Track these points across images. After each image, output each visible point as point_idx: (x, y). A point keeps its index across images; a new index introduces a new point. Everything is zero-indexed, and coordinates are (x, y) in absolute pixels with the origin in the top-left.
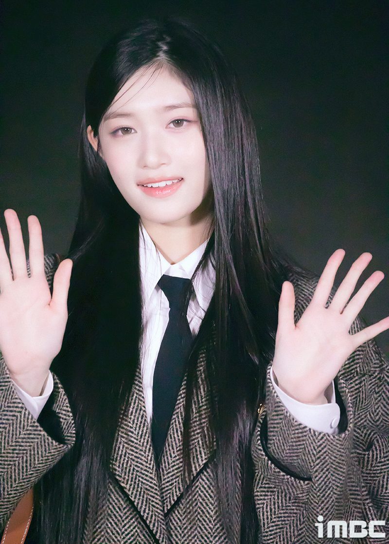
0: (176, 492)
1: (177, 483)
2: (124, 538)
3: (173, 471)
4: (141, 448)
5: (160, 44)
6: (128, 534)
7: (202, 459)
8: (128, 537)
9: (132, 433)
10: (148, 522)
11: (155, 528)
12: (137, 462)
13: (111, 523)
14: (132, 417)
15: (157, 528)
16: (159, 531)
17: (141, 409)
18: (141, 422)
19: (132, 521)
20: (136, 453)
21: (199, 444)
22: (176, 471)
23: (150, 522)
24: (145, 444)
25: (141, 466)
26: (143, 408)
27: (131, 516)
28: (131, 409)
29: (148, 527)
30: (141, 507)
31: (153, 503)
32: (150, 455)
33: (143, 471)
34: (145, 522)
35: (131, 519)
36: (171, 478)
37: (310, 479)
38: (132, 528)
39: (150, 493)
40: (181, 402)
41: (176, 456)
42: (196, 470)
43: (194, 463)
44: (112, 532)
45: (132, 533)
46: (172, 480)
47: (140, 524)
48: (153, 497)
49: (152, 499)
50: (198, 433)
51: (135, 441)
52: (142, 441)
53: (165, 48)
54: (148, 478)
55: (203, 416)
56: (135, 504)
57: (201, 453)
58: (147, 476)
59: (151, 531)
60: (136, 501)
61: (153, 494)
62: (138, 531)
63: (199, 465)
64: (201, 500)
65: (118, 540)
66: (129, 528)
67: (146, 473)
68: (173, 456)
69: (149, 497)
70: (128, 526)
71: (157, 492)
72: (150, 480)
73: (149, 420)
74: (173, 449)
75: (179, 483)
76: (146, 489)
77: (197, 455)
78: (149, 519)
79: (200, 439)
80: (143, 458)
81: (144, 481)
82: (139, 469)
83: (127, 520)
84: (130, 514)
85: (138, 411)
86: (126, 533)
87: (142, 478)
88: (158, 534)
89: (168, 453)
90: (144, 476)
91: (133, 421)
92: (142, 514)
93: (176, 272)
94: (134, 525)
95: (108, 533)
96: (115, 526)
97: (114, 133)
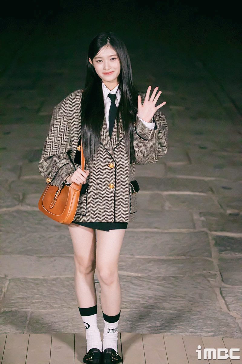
0: (116, 145)
3: (115, 140)
4: (106, 135)
5: (107, 40)
12: (106, 139)
13: (100, 153)
17: (106, 126)
18: (106, 129)
21: (121, 134)
29: (109, 154)
30: (108, 149)
34: (109, 152)
37: (148, 140)
38: (105, 154)
40: (116, 123)
42: (120, 140)
46: (114, 142)
47: (107, 153)
49: (110, 147)
50: (120, 131)
53: (109, 41)
57: (121, 136)
59: (110, 155)
62: (107, 155)
65: (102, 157)
68: (114, 136)
72: (109, 143)
73: (108, 128)
75: (116, 143)
76: (109, 145)
84: (105, 151)
87: (107, 142)
91: (104, 129)
93: (112, 93)
97: (97, 61)
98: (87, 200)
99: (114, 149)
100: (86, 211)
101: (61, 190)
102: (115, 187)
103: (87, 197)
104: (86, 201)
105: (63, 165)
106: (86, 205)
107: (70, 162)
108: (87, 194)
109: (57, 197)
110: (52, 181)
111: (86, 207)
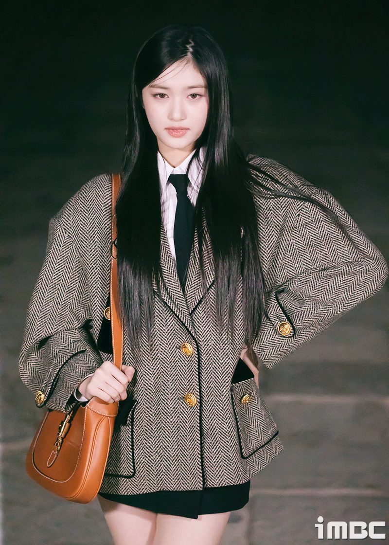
0: (198, 298)
1: (198, 293)
2: (167, 328)
3: (195, 286)
4: (170, 275)
6: (169, 325)
7: (211, 279)
8: (170, 327)
9: (164, 267)
10: (180, 317)
11: (184, 320)
12: (169, 283)
13: (158, 320)
14: (163, 258)
15: (185, 320)
16: (187, 321)
17: (168, 252)
18: (169, 260)
19: (170, 318)
20: (168, 278)
21: (208, 269)
22: (196, 286)
23: (181, 317)
24: (172, 272)
25: (172, 285)
26: (169, 252)
27: (170, 315)
28: (162, 254)
29: (180, 320)
30: (175, 309)
31: (182, 306)
32: (176, 278)
33: (173, 289)
34: (178, 317)
35: (170, 316)
36: (193, 290)
38: (171, 321)
39: (179, 300)
41: (195, 277)
42: (209, 284)
43: (207, 281)
44: (160, 325)
45: (171, 324)
46: (194, 291)
47: (175, 318)
48: (181, 302)
49: (180, 303)
50: (207, 263)
51: (167, 272)
52: (171, 271)
53: (191, 49)
54: (176, 292)
55: (210, 253)
56: (171, 307)
57: (210, 274)
58: (176, 291)
59: (182, 322)
60: (172, 306)
61: (181, 301)
62: (175, 323)
63: (210, 282)
64: (212, 301)
65: (164, 330)
66: (169, 321)
67: (175, 289)
68: (194, 277)
69: (179, 302)
70: (168, 320)
71: (183, 299)
72: (178, 293)
74: (193, 273)
75: (199, 293)
76: (177, 298)
77: (208, 276)
78: (180, 315)
79: (209, 266)
80: (172, 281)
81: (175, 294)
82: (171, 287)
83: (168, 317)
84: (169, 313)
85: (166, 254)
86: (168, 324)
87: (173, 292)
88: (186, 323)
89: (191, 275)
90: (174, 291)
91: (164, 260)
92: (176, 313)
93: (177, 172)
94: (172, 319)
95: (158, 326)
96: (161, 322)
97: (155, 96)
98: (132, 438)
99: (192, 311)
100: (134, 466)
101: (72, 418)
102: (200, 403)
103: (132, 432)
104: (133, 442)
105: (72, 357)
106: (133, 453)
107: (88, 348)
108: (132, 425)
109: (63, 439)
110: (48, 398)
111: (133, 456)
